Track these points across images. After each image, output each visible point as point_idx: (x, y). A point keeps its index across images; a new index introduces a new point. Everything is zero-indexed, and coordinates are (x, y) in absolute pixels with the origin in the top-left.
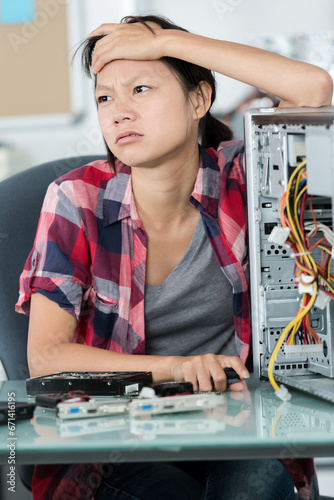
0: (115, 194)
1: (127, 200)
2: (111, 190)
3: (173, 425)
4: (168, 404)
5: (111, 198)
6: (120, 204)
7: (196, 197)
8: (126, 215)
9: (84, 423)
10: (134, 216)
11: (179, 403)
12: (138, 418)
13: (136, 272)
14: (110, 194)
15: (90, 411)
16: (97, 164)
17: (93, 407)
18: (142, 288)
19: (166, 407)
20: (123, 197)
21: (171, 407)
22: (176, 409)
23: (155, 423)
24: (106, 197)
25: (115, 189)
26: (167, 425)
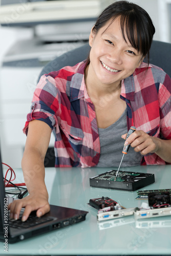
0: (76, 84)
1: (82, 88)
2: (74, 82)
3: (158, 223)
4: (155, 212)
5: (74, 87)
6: (79, 90)
7: (123, 95)
8: (82, 96)
9: (112, 222)
10: (86, 97)
11: (161, 212)
12: (139, 220)
13: (92, 124)
14: (73, 85)
15: (115, 216)
16: (66, 68)
17: (117, 213)
18: (96, 131)
19: (154, 214)
20: (80, 86)
21: (157, 214)
22: (160, 215)
23: (149, 222)
24: (71, 86)
25: (76, 82)
26: (154, 223)
